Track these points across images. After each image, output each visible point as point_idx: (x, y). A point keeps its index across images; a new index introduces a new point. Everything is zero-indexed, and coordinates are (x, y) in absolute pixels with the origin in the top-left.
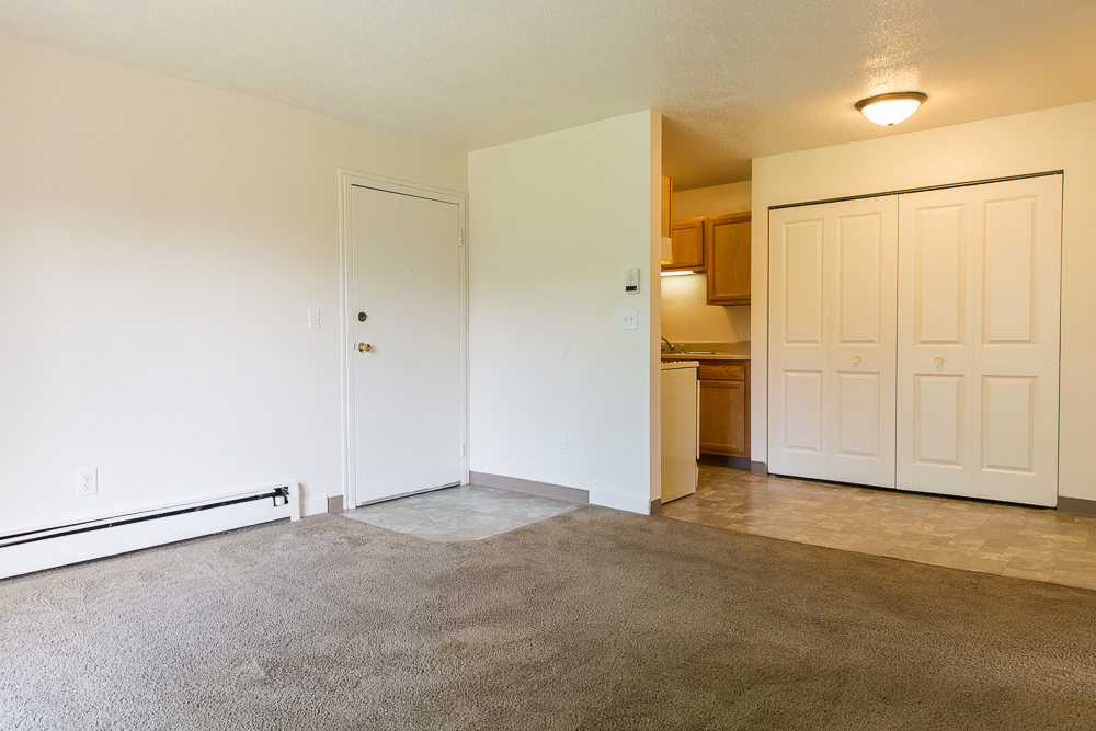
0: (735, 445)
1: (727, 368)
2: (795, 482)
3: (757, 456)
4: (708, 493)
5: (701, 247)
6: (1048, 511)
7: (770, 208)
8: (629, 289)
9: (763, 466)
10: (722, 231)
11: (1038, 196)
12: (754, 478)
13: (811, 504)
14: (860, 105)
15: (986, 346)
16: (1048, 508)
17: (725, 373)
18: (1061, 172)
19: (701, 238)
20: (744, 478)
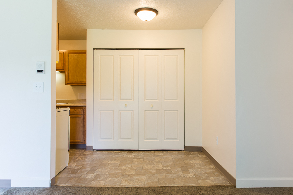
0: (79, 140)
1: (76, 110)
2: (104, 152)
3: (89, 143)
4: (74, 165)
5: (63, 62)
6: (182, 151)
7: (94, 49)
8: (38, 71)
9: (91, 147)
10: (72, 56)
11: (178, 55)
12: (88, 153)
13: (115, 162)
14: (137, 11)
15: (165, 101)
16: (182, 150)
17: (75, 112)
18: (184, 49)
19: (63, 58)
20: (85, 153)
